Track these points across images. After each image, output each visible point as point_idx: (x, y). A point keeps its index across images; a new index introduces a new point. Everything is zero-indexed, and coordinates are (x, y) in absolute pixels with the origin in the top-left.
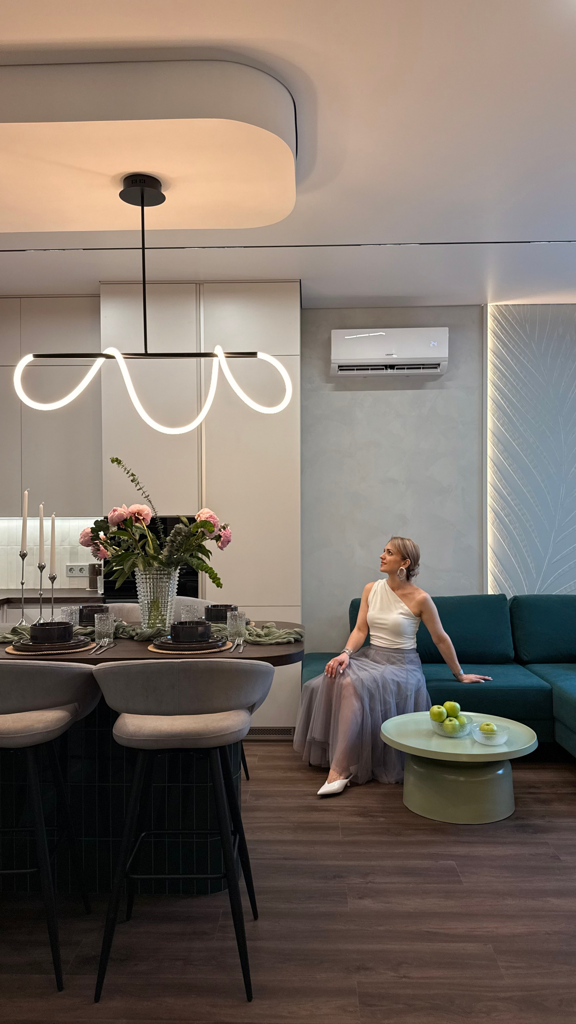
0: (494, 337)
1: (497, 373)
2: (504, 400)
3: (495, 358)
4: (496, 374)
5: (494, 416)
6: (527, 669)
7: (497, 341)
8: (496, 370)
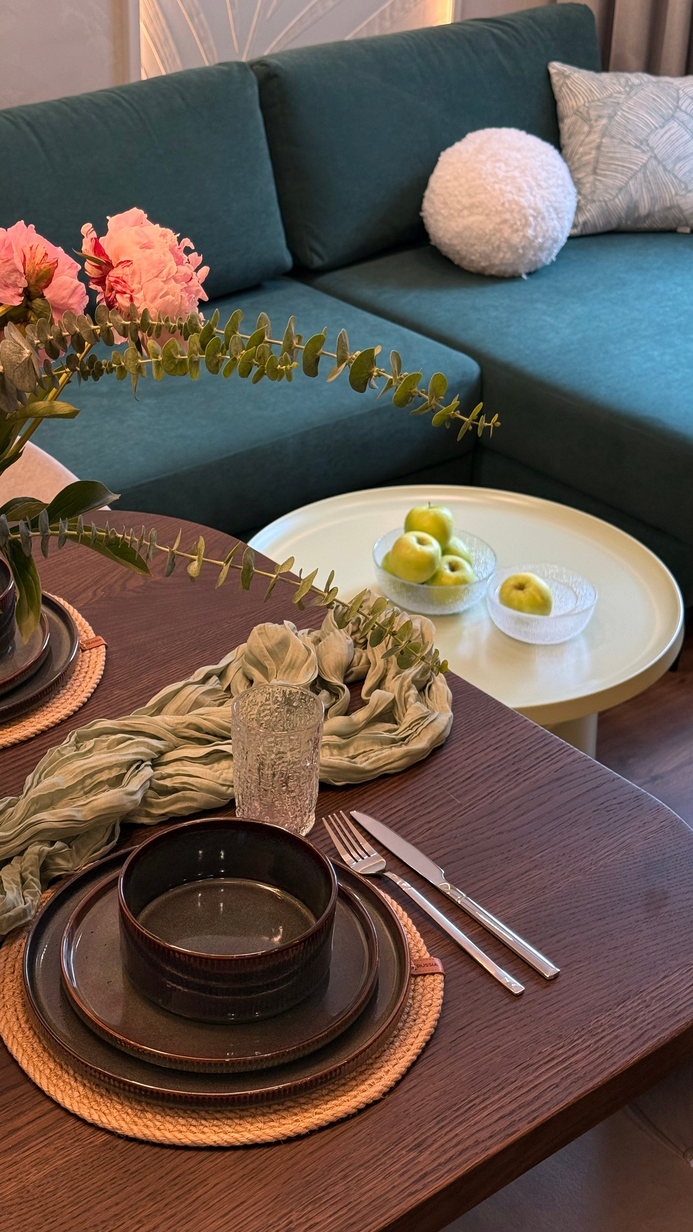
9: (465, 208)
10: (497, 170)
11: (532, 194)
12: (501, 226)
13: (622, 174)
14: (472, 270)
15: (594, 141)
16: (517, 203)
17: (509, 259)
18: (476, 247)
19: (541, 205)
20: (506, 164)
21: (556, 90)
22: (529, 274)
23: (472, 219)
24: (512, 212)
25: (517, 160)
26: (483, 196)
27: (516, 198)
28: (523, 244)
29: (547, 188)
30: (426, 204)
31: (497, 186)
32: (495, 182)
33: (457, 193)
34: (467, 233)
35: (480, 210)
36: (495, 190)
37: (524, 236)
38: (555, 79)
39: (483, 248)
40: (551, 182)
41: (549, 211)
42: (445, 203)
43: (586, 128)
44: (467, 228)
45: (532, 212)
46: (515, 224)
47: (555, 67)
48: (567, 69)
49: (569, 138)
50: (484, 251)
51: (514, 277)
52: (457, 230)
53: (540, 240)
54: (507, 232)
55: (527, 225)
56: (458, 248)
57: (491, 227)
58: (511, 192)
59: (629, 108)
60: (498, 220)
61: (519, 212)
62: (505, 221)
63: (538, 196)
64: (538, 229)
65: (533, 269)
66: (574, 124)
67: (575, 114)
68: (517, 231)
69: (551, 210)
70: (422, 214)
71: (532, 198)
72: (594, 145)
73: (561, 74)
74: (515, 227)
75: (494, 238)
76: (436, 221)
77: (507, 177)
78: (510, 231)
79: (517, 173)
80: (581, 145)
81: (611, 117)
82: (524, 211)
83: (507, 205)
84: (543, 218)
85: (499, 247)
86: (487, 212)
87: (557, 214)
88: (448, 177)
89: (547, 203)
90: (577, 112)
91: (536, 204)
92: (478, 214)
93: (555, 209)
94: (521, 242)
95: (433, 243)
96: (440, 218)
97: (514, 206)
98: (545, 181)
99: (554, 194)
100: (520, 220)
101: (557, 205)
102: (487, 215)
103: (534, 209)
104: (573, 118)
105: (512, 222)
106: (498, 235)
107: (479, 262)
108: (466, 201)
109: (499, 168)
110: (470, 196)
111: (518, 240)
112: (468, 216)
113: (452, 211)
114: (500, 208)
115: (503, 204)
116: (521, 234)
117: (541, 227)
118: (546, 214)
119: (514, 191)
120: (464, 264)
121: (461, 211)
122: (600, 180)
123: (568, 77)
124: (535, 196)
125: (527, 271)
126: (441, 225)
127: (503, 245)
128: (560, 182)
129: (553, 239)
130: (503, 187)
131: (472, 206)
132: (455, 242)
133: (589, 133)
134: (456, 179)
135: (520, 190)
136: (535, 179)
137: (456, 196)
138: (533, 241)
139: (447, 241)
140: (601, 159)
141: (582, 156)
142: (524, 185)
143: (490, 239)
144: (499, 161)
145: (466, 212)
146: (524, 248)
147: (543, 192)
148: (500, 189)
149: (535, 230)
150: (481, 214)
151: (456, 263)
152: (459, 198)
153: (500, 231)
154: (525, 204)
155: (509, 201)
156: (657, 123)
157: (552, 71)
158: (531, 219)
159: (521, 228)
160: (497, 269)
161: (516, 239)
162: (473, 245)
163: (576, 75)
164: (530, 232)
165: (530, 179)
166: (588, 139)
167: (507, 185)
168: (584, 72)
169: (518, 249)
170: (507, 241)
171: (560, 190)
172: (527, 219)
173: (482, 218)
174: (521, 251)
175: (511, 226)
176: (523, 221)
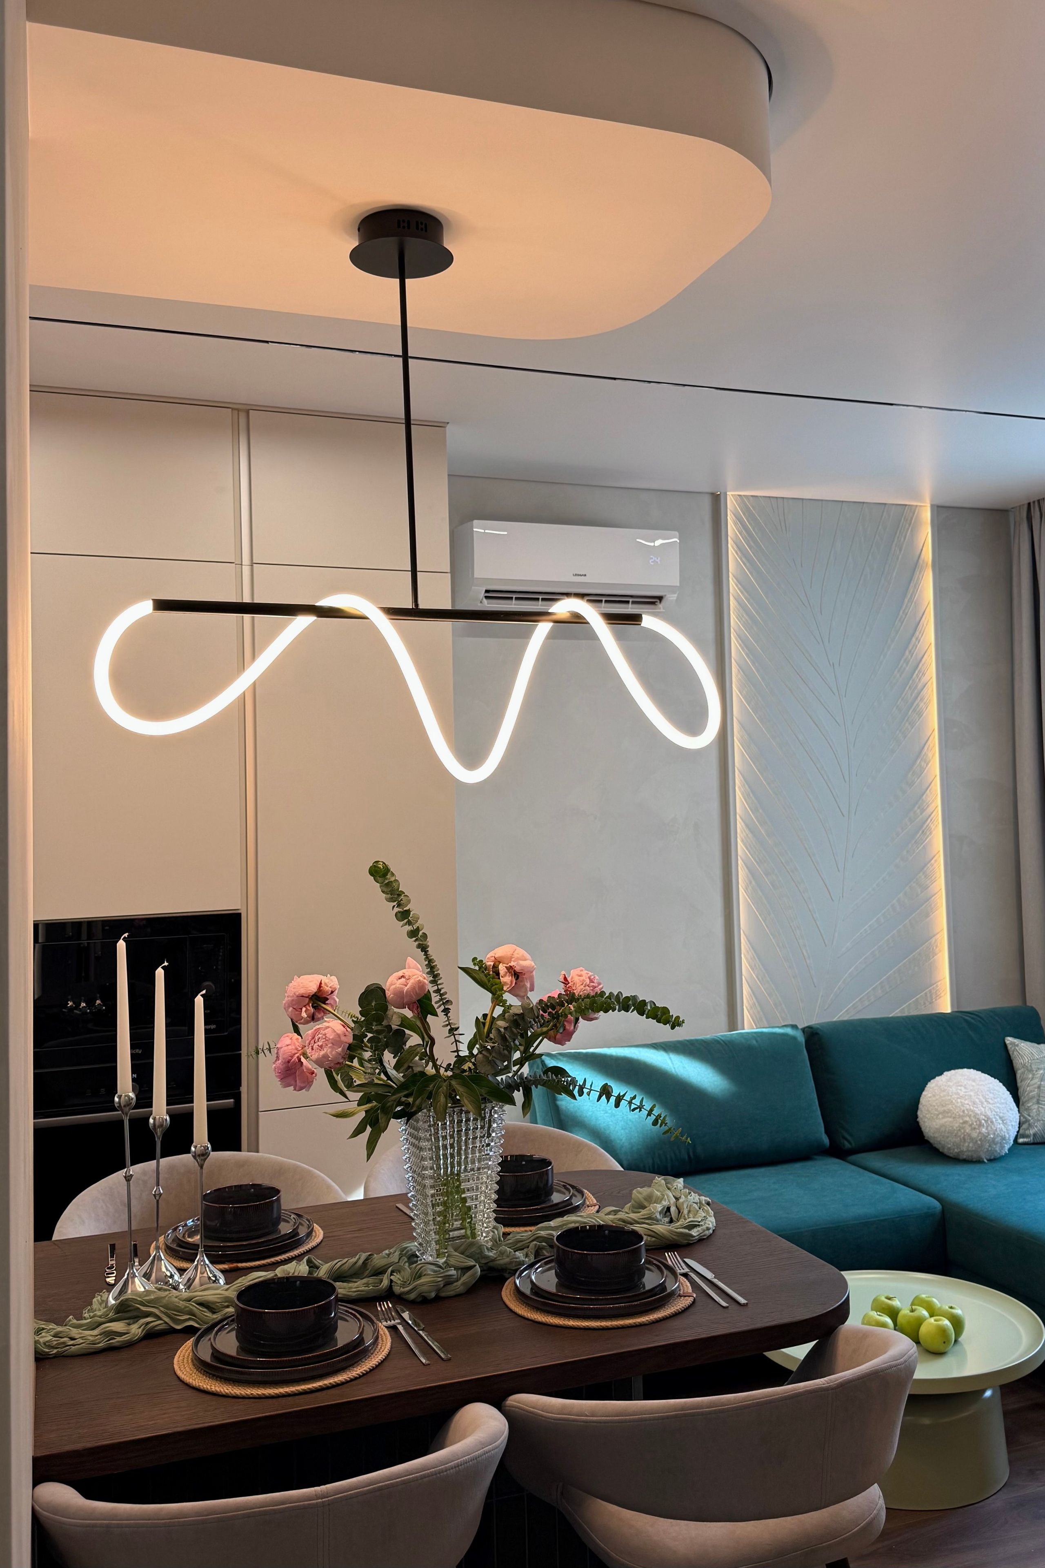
0: (736, 552)
1: (743, 616)
2: (757, 664)
3: (739, 589)
4: (742, 619)
5: (742, 695)
6: (853, 1164)
7: (741, 559)
8: (741, 610)
9: (940, 1113)
10: (959, 1091)
11: (982, 1106)
12: (964, 1125)
14: (951, 1155)
15: (1036, 1083)
16: (972, 1111)
17: (972, 1147)
18: (949, 1139)
19: (989, 1113)
20: (965, 1088)
21: (1011, 1053)
22: (990, 1160)
23: (946, 1120)
24: (970, 1116)
25: (973, 1086)
26: (950, 1106)
27: (972, 1108)
28: (980, 1137)
29: (994, 1104)
30: (919, 1113)
31: (959, 1100)
32: (958, 1098)
33: (934, 1104)
34: (943, 1129)
35: (949, 1114)
36: (958, 1103)
37: (980, 1133)
38: (1009, 1047)
39: (954, 1139)
40: (996, 1100)
41: (995, 1118)
42: (928, 1110)
43: (1030, 1076)
44: (942, 1125)
45: (984, 1117)
46: (973, 1124)
47: (1009, 1040)
48: (1016, 1041)
49: (1021, 1082)
50: (955, 1142)
51: (979, 1161)
52: (936, 1127)
53: (992, 1136)
54: (968, 1130)
55: (981, 1125)
56: (939, 1139)
57: (957, 1125)
58: (968, 1104)
60: (961, 1121)
61: (975, 1117)
62: (965, 1122)
63: (987, 1108)
64: (989, 1128)
65: (992, 1157)
66: (1023, 1073)
67: (1023, 1067)
68: (975, 1129)
69: (998, 1117)
70: (918, 1120)
71: (983, 1109)
72: (1036, 1085)
73: (1012, 1043)
74: (973, 1126)
75: (959, 1134)
76: (924, 1122)
77: (966, 1095)
78: (970, 1128)
79: (972, 1093)
80: (1028, 1086)
82: (977, 1117)
83: (966, 1112)
84: (992, 1122)
85: (964, 1138)
86: (953, 1115)
87: (1003, 1121)
88: (929, 1095)
89: (993, 1113)
90: (1024, 1066)
91: (985, 1113)
92: (948, 1117)
93: (1000, 1118)
94: (978, 1136)
95: (926, 1138)
96: (926, 1120)
97: (970, 1113)
98: (991, 1099)
99: (999, 1108)
100: (976, 1122)
101: (1001, 1115)
102: (954, 1118)
103: (985, 1116)
104: (1022, 1070)
105: (970, 1123)
106: (962, 1131)
107: (954, 1149)
108: (941, 1109)
109: (961, 1090)
110: (943, 1106)
111: (976, 1135)
112: (942, 1118)
113: (932, 1115)
114: (961, 1114)
115: (963, 1111)
116: (978, 1131)
117: (991, 1128)
118: (994, 1120)
119: (970, 1104)
120: (946, 1151)
121: (938, 1115)
122: (1042, 1108)
123: (1017, 1045)
124: (985, 1108)
125: (988, 1158)
126: (927, 1124)
127: (966, 1137)
128: (1003, 1101)
129: (1002, 1137)
130: (963, 1101)
131: (944, 1111)
132: (936, 1135)
133: (1032, 1079)
134: (934, 1096)
135: (974, 1103)
136: (984, 1097)
137: (934, 1106)
138: (987, 1137)
139: (932, 1135)
140: (1041, 1095)
141: (1029, 1093)
142: (977, 1100)
143: (957, 1133)
144: (961, 1086)
145: (940, 1116)
146: (980, 1140)
147: (990, 1106)
148: (961, 1102)
149: (987, 1129)
150: (950, 1117)
151: (941, 1150)
152: (936, 1107)
153: (963, 1128)
154: (979, 1112)
155: (967, 1110)
157: (1007, 1042)
158: (983, 1121)
159: (977, 1127)
160: (966, 1154)
161: (974, 1134)
162: (948, 1137)
163: (1022, 1044)
164: (984, 1130)
165: (981, 1097)
166: (1032, 1083)
167: (965, 1100)
168: (1028, 1043)
169: (977, 1141)
170: (969, 1135)
171: (1003, 1106)
172: (980, 1122)
173: (950, 1120)
174: (979, 1142)
175: (971, 1125)
176: (978, 1123)
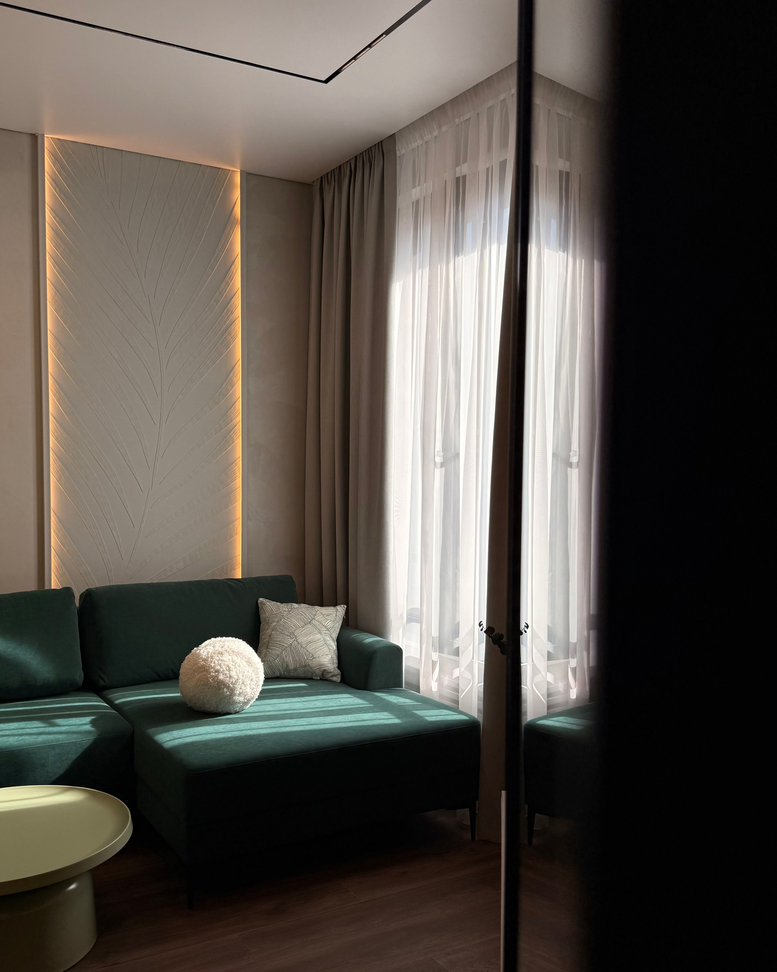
7: (62, 199)
13: (279, 648)
21: (260, 610)
38: (260, 605)
43: (267, 627)
48: (265, 601)
49: (261, 632)
59: (288, 618)
72: (269, 634)
73: (262, 602)
81: (278, 622)
90: (265, 620)
104: (264, 623)
122: (269, 651)
123: (266, 604)
140: (271, 641)
141: (263, 640)
156: (301, 625)
157: (259, 602)
163: (270, 604)
166: (266, 632)
168: (273, 603)
